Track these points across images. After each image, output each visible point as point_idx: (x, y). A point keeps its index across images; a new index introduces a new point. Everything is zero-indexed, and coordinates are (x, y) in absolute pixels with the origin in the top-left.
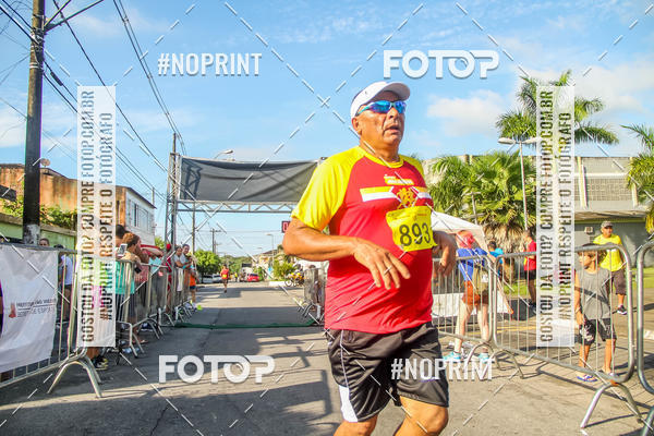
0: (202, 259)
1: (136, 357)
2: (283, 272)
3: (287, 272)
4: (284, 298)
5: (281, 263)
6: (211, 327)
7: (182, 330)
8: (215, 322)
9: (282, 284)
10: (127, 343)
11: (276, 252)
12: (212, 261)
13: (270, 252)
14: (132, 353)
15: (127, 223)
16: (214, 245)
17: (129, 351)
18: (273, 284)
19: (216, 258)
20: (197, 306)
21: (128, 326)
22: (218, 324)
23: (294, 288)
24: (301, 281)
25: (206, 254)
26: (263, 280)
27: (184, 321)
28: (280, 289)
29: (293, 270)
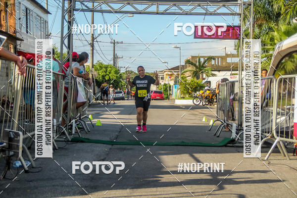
0: (101, 73)
1: (26, 172)
2: (191, 90)
3: (196, 89)
4: (193, 117)
5: (189, 79)
6: (111, 143)
7: (79, 145)
8: (116, 138)
9: (189, 102)
10: (16, 154)
11: (183, 67)
12: (113, 76)
13: (177, 68)
14: (22, 167)
15: (18, 29)
16: (115, 58)
17: (18, 164)
18: (179, 102)
19: (117, 72)
20: (96, 121)
21: (17, 135)
22: (119, 140)
23: (203, 107)
24: (210, 100)
25: (106, 67)
26: (168, 98)
27: (83, 136)
28: (187, 107)
29: (202, 87)
